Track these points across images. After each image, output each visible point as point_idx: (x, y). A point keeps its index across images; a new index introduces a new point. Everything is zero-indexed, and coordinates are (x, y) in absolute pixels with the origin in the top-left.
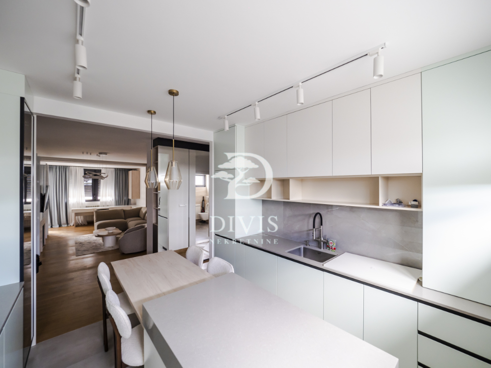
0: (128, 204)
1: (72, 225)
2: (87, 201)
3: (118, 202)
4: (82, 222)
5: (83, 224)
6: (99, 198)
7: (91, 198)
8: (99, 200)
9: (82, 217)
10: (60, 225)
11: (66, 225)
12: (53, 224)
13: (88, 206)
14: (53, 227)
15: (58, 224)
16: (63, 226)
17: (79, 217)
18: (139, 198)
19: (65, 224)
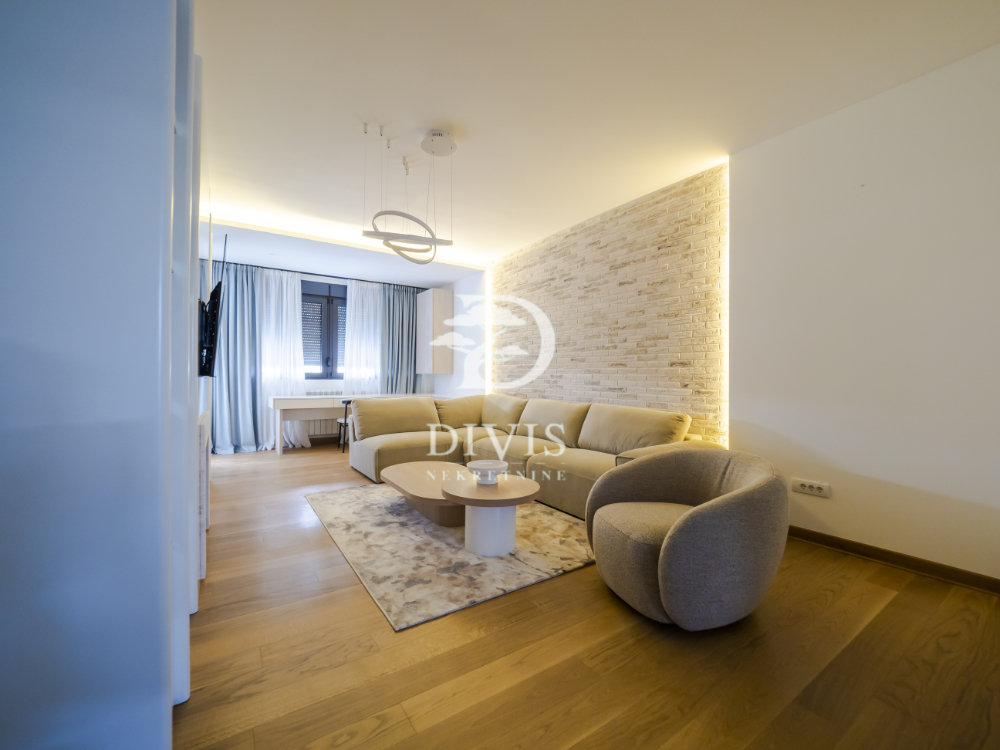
0: (414, 392)
1: (269, 448)
2: (309, 377)
3: (391, 385)
4: (295, 437)
5: (298, 445)
6: (340, 370)
7: (318, 369)
8: (340, 377)
9: (297, 424)
10: (237, 448)
11: (253, 448)
12: (218, 442)
13: (312, 391)
14: (217, 450)
15: (232, 442)
16: (244, 448)
17: (288, 423)
18: (452, 372)
19: (250, 445)
